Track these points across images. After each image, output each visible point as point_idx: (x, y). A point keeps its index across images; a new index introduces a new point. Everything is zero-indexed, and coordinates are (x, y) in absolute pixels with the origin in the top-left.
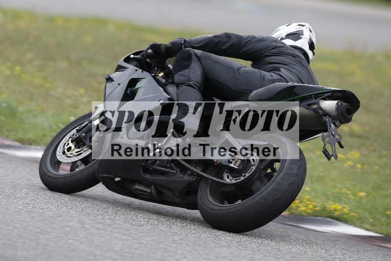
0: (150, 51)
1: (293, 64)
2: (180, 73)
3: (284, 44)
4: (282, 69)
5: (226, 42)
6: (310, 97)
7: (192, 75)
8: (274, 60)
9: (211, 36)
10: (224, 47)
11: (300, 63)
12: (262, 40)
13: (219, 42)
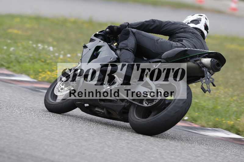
0: (107, 30)
1: (192, 38)
2: (122, 42)
3: (189, 26)
4: (184, 41)
5: (153, 25)
6: (196, 56)
7: (129, 44)
8: (181, 35)
9: (144, 21)
10: (151, 28)
11: (197, 37)
12: (175, 23)
13: (149, 24)
